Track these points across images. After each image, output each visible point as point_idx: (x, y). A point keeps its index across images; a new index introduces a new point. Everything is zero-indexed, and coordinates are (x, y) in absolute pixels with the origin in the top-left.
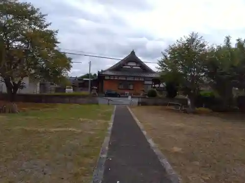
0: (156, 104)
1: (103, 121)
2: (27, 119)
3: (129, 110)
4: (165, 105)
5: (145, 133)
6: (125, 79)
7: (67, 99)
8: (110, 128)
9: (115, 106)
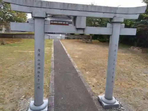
0: (74, 39)
1: (49, 48)
2: (14, 47)
3: (60, 41)
4: (78, 39)
5: (67, 52)
6: (62, 23)
7: (26, 36)
8: (53, 51)
9: (53, 40)
